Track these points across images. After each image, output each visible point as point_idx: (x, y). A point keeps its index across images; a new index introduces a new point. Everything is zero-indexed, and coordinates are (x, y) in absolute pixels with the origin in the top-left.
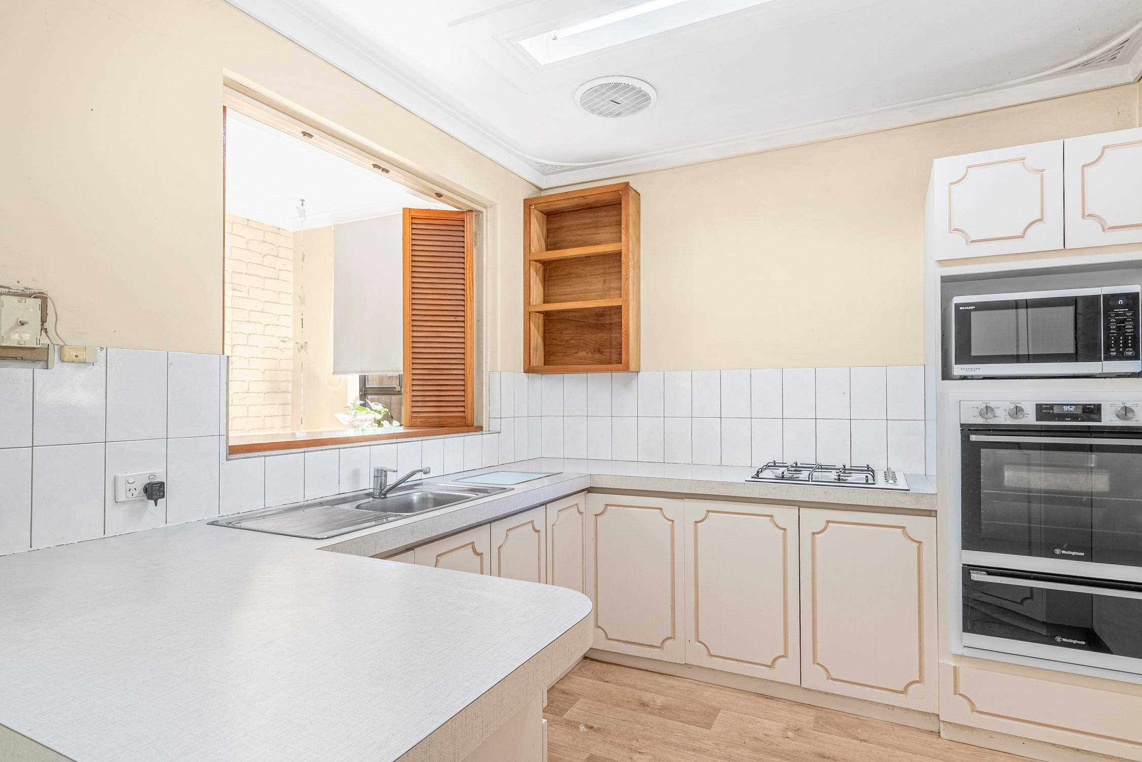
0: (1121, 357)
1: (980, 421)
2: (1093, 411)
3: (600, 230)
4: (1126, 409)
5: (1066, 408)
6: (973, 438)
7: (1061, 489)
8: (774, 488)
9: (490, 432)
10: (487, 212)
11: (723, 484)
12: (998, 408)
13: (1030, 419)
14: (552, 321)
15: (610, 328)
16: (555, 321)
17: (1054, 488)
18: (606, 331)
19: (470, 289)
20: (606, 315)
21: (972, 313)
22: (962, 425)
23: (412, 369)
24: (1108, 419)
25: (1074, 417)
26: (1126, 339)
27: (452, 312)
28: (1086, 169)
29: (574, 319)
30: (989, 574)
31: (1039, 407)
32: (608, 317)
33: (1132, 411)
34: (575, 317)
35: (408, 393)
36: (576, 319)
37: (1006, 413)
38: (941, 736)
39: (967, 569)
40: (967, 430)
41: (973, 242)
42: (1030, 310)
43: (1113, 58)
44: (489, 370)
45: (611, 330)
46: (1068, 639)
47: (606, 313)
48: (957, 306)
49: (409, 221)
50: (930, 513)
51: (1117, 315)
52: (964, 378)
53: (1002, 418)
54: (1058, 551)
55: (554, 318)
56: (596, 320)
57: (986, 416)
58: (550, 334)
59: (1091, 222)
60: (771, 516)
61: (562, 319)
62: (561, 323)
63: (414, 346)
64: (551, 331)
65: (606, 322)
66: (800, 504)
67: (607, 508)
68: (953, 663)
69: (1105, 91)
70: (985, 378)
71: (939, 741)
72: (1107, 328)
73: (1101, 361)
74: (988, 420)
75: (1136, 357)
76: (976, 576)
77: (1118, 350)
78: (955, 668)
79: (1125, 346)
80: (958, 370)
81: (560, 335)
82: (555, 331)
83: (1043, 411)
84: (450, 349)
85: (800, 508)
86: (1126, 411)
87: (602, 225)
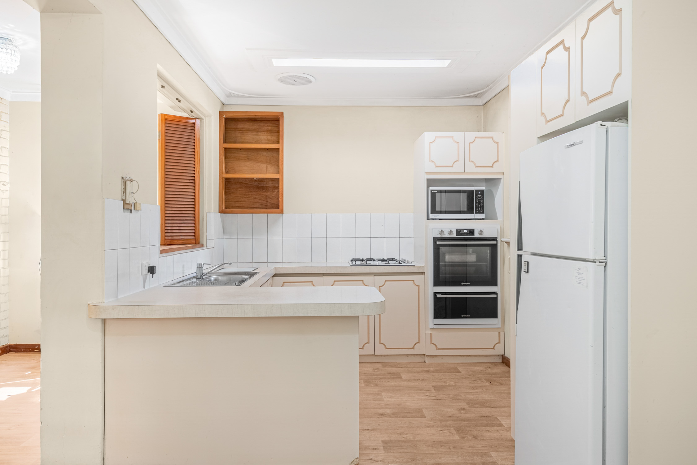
0: (479, 213)
1: (439, 236)
2: (472, 232)
3: (260, 133)
4: (481, 231)
5: (465, 231)
6: (438, 243)
7: (462, 261)
8: (364, 268)
9: (207, 248)
10: (205, 119)
11: (342, 267)
12: (445, 231)
13: (454, 235)
14: (231, 183)
15: (267, 189)
16: (233, 183)
17: (461, 261)
18: (264, 191)
19: (198, 164)
20: (264, 181)
21: (436, 194)
22: (434, 238)
23: (166, 210)
24: (476, 235)
25: (467, 234)
26: (481, 206)
27: (188, 177)
28: (470, 144)
29: (244, 182)
30: (442, 294)
31: (457, 230)
32: (265, 183)
33: (483, 232)
34: (245, 181)
35: (164, 225)
36: (246, 183)
37: (447, 233)
38: (426, 362)
39: (435, 294)
40: (435, 240)
41: (437, 166)
42: (446, 194)
43: (476, 96)
44: (206, 212)
45: (267, 190)
46: (465, 315)
47: (264, 180)
48: (432, 191)
49: (164, 121)
50: (423, 274)
51: (479, 197)
52: (433, 219)
53: (446, 235)
54: (462, 284)
55: (232, 181)
56: (258, 184)
57: (441, 234)
58: (229, 190)
59: (472, 163)
60: (362, 281)
61: (237, 182)
62: (237, 184)
63: (166, 196)
64: (230, 188)
65: (264, 185)
66: (374, 274)
67: (284, 284)
68: (430, 332)
69: (473, 107)
70: (440, 220)
71: (426, 364)
72: (476, 202)
73: (474, 214)
74: (442, 236)
75: (483, 213)
76: (438, 296)
77: (478, 210)
78: (431, 333)
79: (481, 209)
80: (432, 216)
81: (236, 191)
82: (232, 189)
83: (459, 232)
84: (186, 199)
85: (375, 276)
86: (481, 232)
87: (262, 131)
